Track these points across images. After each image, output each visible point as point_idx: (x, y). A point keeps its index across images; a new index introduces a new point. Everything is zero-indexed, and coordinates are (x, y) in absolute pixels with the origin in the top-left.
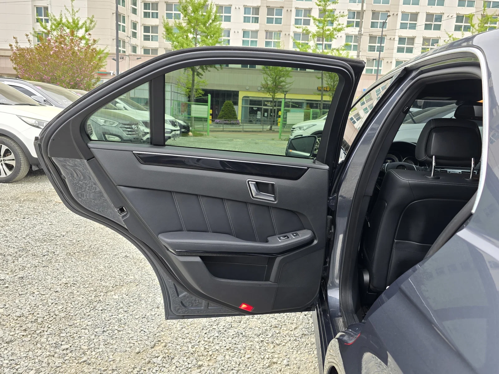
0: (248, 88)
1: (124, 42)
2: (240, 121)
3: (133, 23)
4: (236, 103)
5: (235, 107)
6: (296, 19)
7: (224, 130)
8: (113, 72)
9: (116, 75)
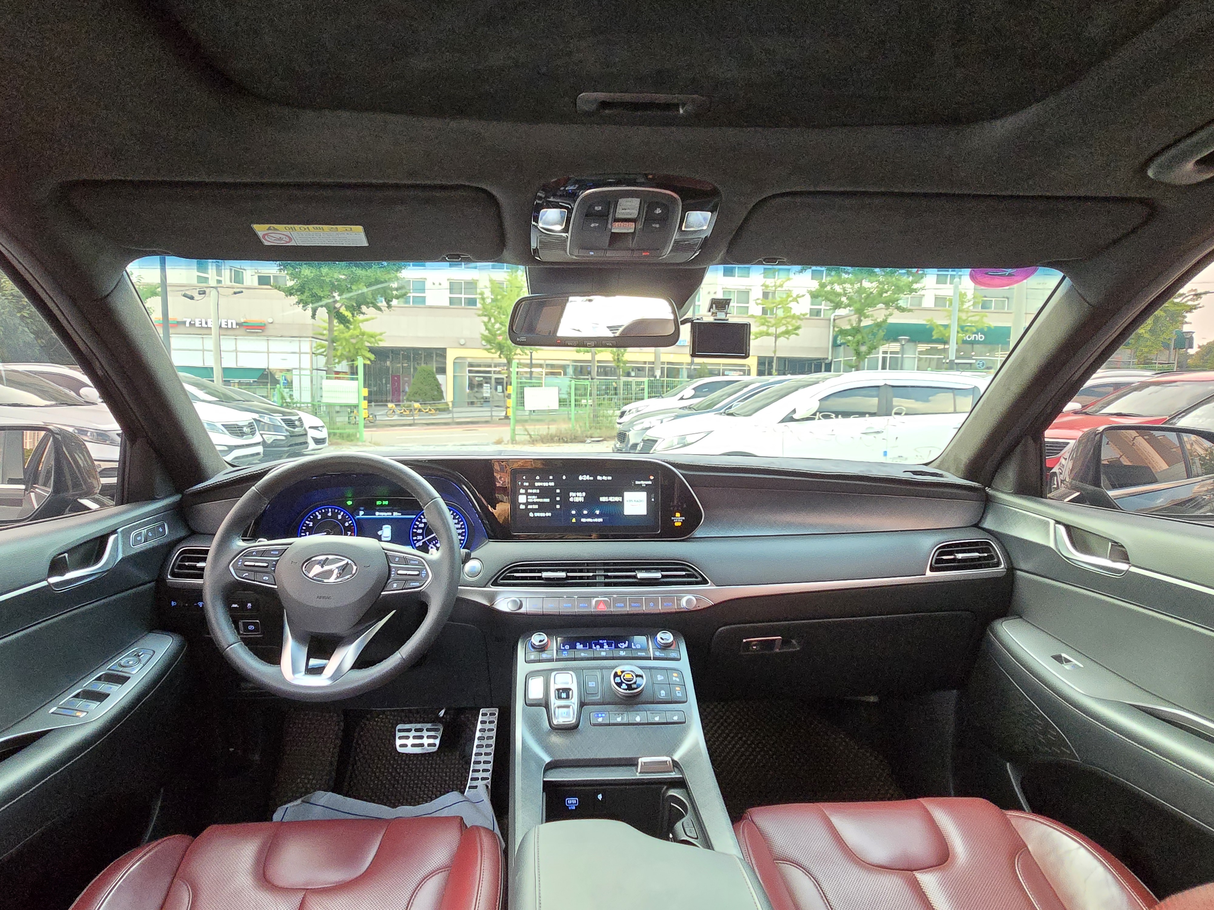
0: (462, 342)
2: (450, 405)
4: (442, 370)
5: (440, 378)
7: (416, 422)
8: (190, 320)
9: (197, 325)
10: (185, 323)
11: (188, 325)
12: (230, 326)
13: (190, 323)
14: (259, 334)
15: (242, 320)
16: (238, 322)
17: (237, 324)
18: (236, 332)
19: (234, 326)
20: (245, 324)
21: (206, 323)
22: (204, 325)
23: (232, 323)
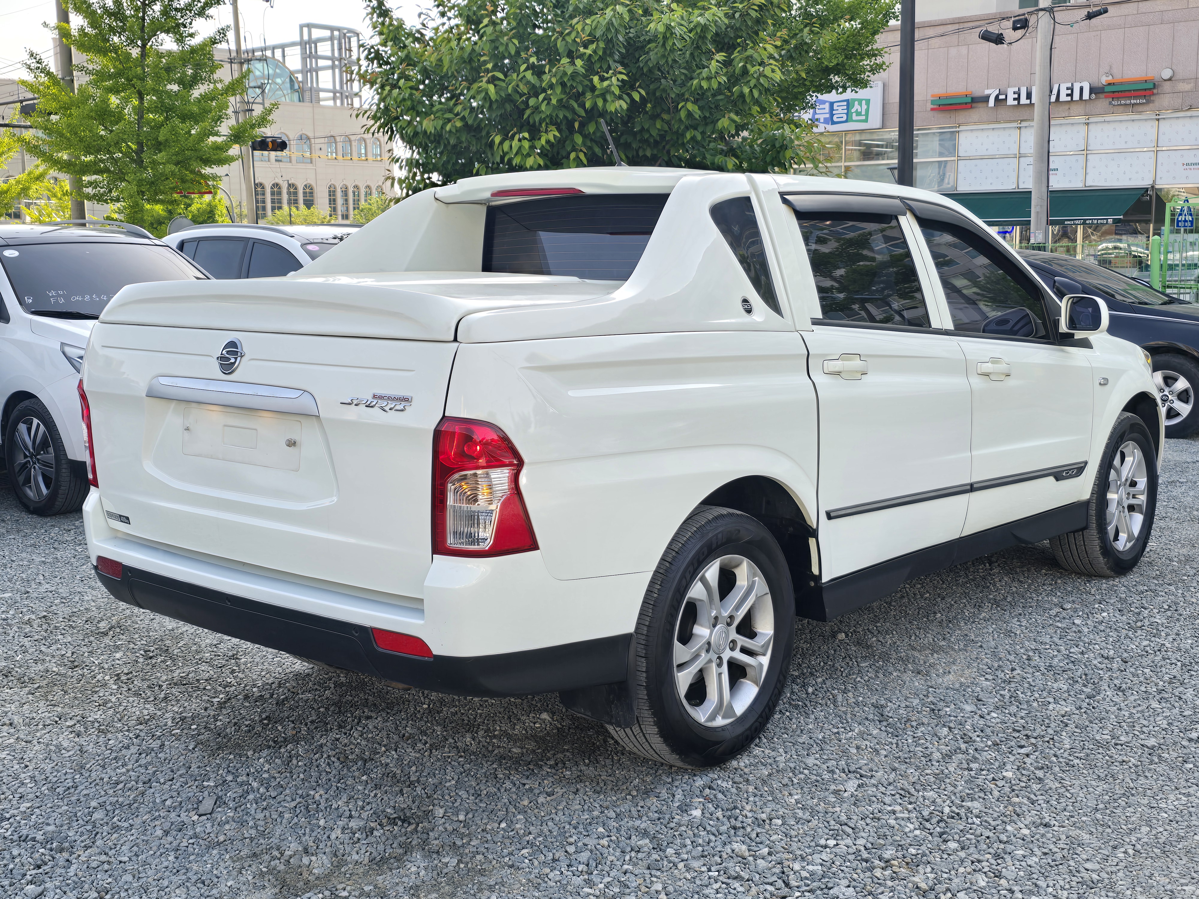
8: (997, 92)
9: (1010, 102)
10: (986, 99)
11: (992, 102)
12: (1076, 97)
13: (997, 97)
14: (1136, 108)
15: (1104, 80)
16: (1096, 84)
17: (1092, 90)
18: (1088, 108)
19: (1086, 96)
20: (1107, 89)
21: (1029, 96)
22: (1024, 100)
23: (1081, 89)
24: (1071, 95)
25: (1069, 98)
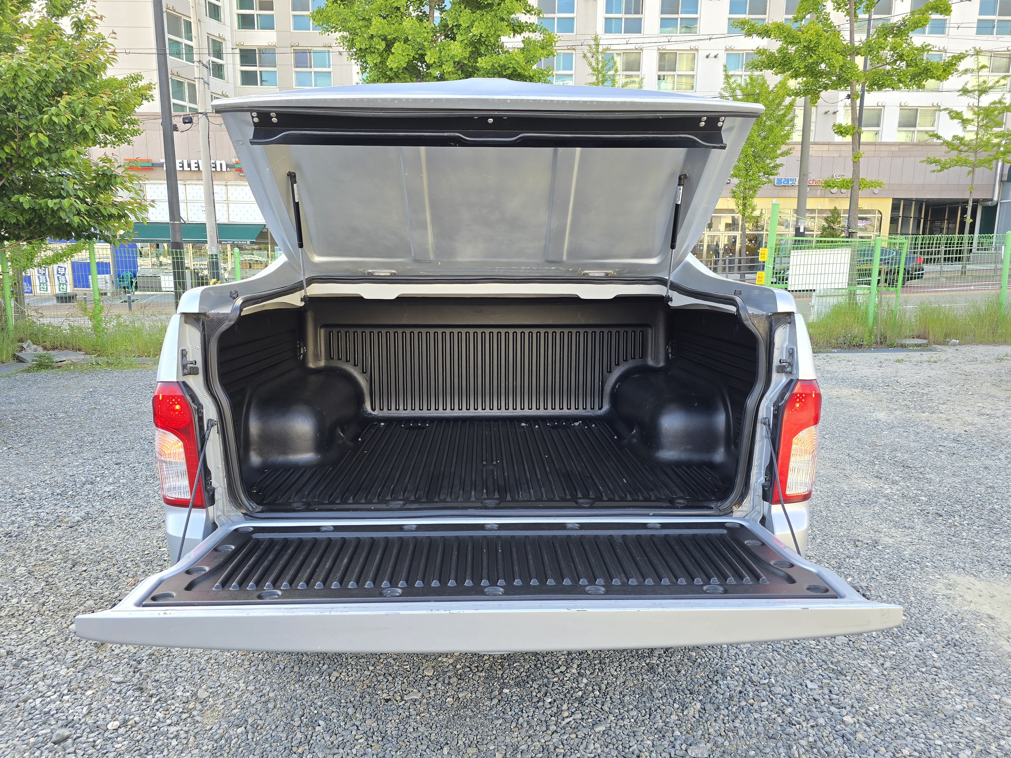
1: (192, 87)
3: (213, 40)
6: (606, 19)
9: (178, 168)
10: (162, 165)
12: (218, 169)
15: (234, 160)
16: (229, 163)
17: (227, 166)
18: (226, 175)
19: (224, 169)
20: (237, 166)
21: (189, 166)
22: (186, 168)
23: (221, 165)
24: (215, 167)
25: (214, 169)
